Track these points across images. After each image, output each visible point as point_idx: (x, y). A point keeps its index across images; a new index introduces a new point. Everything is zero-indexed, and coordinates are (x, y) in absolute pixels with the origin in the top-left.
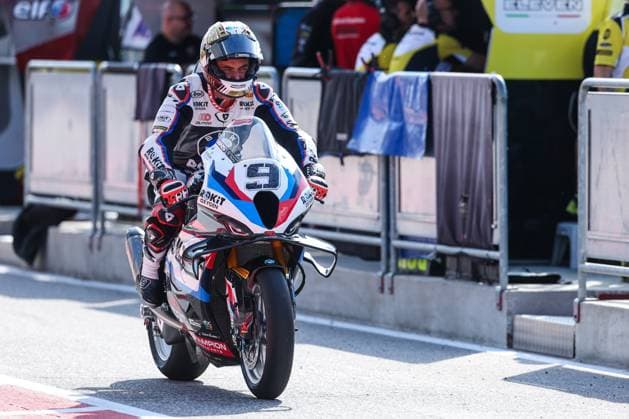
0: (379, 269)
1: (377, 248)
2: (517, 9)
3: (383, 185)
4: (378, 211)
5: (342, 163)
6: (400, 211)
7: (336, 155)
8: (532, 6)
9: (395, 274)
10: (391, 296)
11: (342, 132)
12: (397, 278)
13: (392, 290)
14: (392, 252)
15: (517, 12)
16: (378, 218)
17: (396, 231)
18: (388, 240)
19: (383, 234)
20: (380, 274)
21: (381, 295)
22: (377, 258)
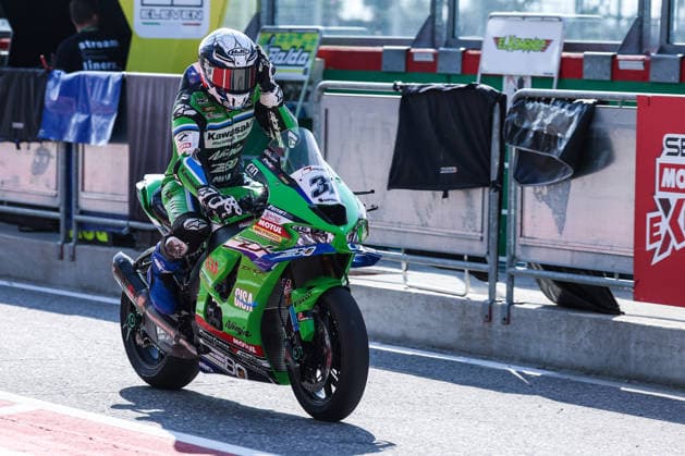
0: (58, 239)
1: (56, 222)
2: (151, 18)
3: (62, 167)
4: (57, 189)
5: (18, 148)
6: (83, 190)
7: (14, 141)
8: (163, 16)
9: (76, 244)
10: (72, 263)
11: (18, 121)
12: (78, 247)
13: (73, 258)
14: (74, 224)
15: (151, 21)
16: (56, 196)
17: (77, 207)
18: (68, 215)
19: (62, 209)
20: (60, 243)
21: (60, 262)
22: (57, 230)
